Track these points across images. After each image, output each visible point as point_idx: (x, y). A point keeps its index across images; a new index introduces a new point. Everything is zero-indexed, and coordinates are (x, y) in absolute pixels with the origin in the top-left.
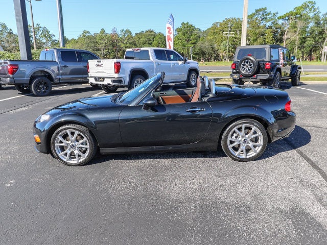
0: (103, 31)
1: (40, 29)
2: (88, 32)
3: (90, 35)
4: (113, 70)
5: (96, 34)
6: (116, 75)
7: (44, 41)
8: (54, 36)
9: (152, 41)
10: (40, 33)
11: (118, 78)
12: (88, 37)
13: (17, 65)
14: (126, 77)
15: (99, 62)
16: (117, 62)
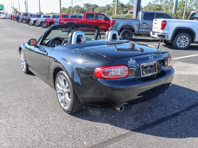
4: (160, 27)
6: (161, 31)
11: (162, 33)
13: (115, 21)
14: (169, 33)
15: (156, 20)
16: (164, 21)
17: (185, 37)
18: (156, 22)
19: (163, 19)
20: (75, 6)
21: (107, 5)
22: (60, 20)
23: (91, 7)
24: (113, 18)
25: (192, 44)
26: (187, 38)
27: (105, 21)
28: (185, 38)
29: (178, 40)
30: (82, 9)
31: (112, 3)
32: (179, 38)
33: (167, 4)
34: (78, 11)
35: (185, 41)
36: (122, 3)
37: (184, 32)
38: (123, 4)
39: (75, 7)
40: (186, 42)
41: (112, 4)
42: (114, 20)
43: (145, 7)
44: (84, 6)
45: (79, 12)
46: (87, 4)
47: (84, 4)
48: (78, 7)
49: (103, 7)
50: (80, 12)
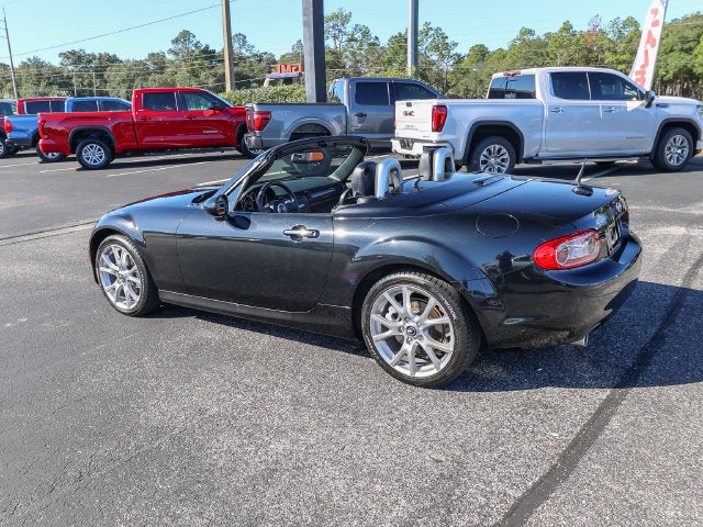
0: (567, 27)
1: (431, 33)
2: (530, 32)
3: (535, 37)
4: (429, 124)
5: (548, 35)
6: (435, 136)
7: (435, 57)
8: (455, 45)
9: (692, 44)
10: (430, 40)
11: (438, 142)
12: (529, 44)
13: (269, 113)
14: (457, 141)
15: (409, 105)
16: (439, 107)
17: (497, 147)
18: (409, 109)
19: (435, 102)
20: (25, 61)
21: (152, 55)
22: (44, 121)
23: (90, 62)
24: (258, 104)
25: (517, 166)
26: (504, 150)
27: (214, 114)
28: (499, 150)
29: (482, 158)
30: (56, 72)
31: (172, 47)
32: (485, 152)
33: (356, 45)
34: (39, 81)
35: (499, 160)
36: (207, 47)
37: (495, 135)
38: (211, 48)
39: (25, 66)
40: (503, 160)
41: (171, 51)
42: (265, 109)
43: (283, 56)
44: (61, 59)
45: (43, 84)
46: (73, 53)
47: (61, 54)
48: (38, 64)
49: (137, 63)
50: (51, 84)
